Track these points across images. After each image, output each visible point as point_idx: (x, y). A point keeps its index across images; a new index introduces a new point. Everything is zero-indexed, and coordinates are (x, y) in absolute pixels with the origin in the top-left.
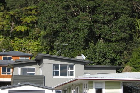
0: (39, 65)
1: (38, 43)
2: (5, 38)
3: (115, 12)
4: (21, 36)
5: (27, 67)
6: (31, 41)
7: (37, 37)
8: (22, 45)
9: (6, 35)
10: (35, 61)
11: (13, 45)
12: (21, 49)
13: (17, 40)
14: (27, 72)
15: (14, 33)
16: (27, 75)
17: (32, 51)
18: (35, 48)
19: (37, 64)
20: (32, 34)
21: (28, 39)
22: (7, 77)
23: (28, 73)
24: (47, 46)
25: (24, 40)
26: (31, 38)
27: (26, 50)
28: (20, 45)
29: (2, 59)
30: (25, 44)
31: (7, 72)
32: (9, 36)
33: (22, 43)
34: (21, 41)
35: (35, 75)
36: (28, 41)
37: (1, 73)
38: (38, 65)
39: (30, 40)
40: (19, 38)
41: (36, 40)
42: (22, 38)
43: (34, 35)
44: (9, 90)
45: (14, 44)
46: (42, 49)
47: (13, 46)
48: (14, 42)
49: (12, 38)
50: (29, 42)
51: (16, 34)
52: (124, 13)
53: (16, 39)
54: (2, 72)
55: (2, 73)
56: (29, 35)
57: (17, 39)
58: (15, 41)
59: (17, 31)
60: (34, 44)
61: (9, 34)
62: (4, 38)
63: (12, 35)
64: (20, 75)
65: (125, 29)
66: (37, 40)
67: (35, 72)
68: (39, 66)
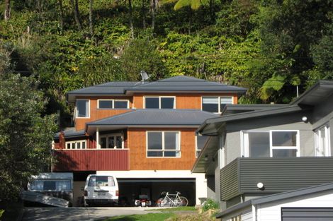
0: (311, 120)
1: (248, 46)
2: (136, 34)
4: (188, 25)
5: (271, 131)
6: (224, 42)
7: (242, 29)
8: (195, 55)
10: (299, 109)
11: (166, 57)
12: (193, 69)
13: (175, 40)
14: (272, 148)
15: (164, 14)
16: (271, 156)
17: (229, 75)
18: (239, 64)
19: (305, 119)
20: (227, 16)
21: (212, 34)
22: (164, 166)
23: (273, 150)
24: (279, 57)
25: (198, 38)
26: (224, 33)
27: (208, 74)
28: (188, 55)
29: (144, 107)
30: (204, 54)
31: (163, 149)
32: (147, 27)
33: (193, 50)
34: (191, 44)
35: (298, 155)
36: (213, 40)
37: (144, 154)
38: (306, 122)
39: (223, 38)
40: (182, 31)
41: (242, 39)
42: (193, 30)
43: (235, 20)
44: (282, 208)
45: (169, 53)
46: (265, 68)
47: (164, 61)
48: (166, 48)
49: (160, 33)
50: (217, 44)
51: (171, 19)
53: (171, 35)
54: (147, 150)
55: (150, 154)
56: (218, 21)
57: (177, 35)
58: (169, 42)
59: (175, 8)
60: (237, 50)
61: (149, 22)
62: (132, 32)
63: (156, 24)
64: (247, 159)
66: (244, 35)
67: (298, 147)
68: (310, 126)
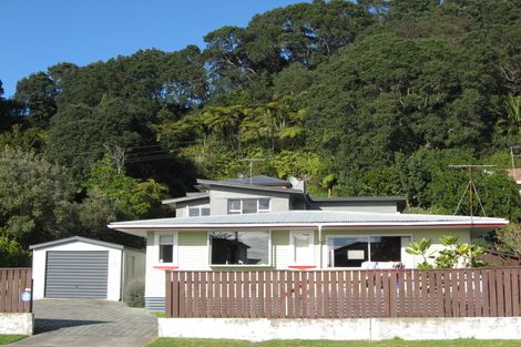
2: (264, 153)
3: (449, 85)
4: (293, 146)
6: (311, 155)
8: (294, 163)
9: (265, 147)
13: (285, 155)
21: (305, 151)
25: (298, 153)
26: (311, 149)
28: (290, 163)
30: (299, 162)
32: (270, 148)
34: (293, 157)
36: (305, 154)
40: (290, 150)
42: (295, 149)
44: (47, 252)
45: (280, 162)
47: (276, 166)
48: (279, 159)
50: (307, 157)
52: (470, 87)
56: (307, 143)
57: (287, 152)
58: (282, 156)
62: (262, 151)
65: (471, 119)
